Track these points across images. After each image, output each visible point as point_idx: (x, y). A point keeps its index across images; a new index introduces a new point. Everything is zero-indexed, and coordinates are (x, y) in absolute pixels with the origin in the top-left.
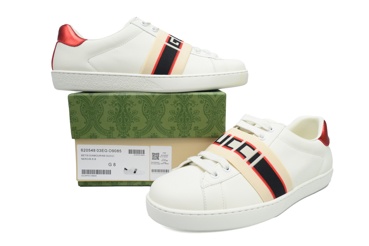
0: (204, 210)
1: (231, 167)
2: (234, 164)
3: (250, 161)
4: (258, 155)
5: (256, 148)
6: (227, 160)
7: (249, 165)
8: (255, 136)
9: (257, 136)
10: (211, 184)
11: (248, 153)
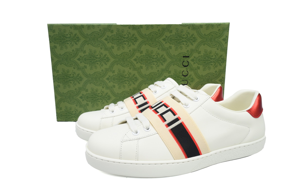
0: (120, 159)
1: (151, 128)
2: (154, 126)
3: (169, 125)
4: (177, 120)
5: (177, 114)
6: (150, 122)
7: (167, 127)
8: (181, 104)
9: (183, 104)
10: (130, 140)
11: (169, 117)
